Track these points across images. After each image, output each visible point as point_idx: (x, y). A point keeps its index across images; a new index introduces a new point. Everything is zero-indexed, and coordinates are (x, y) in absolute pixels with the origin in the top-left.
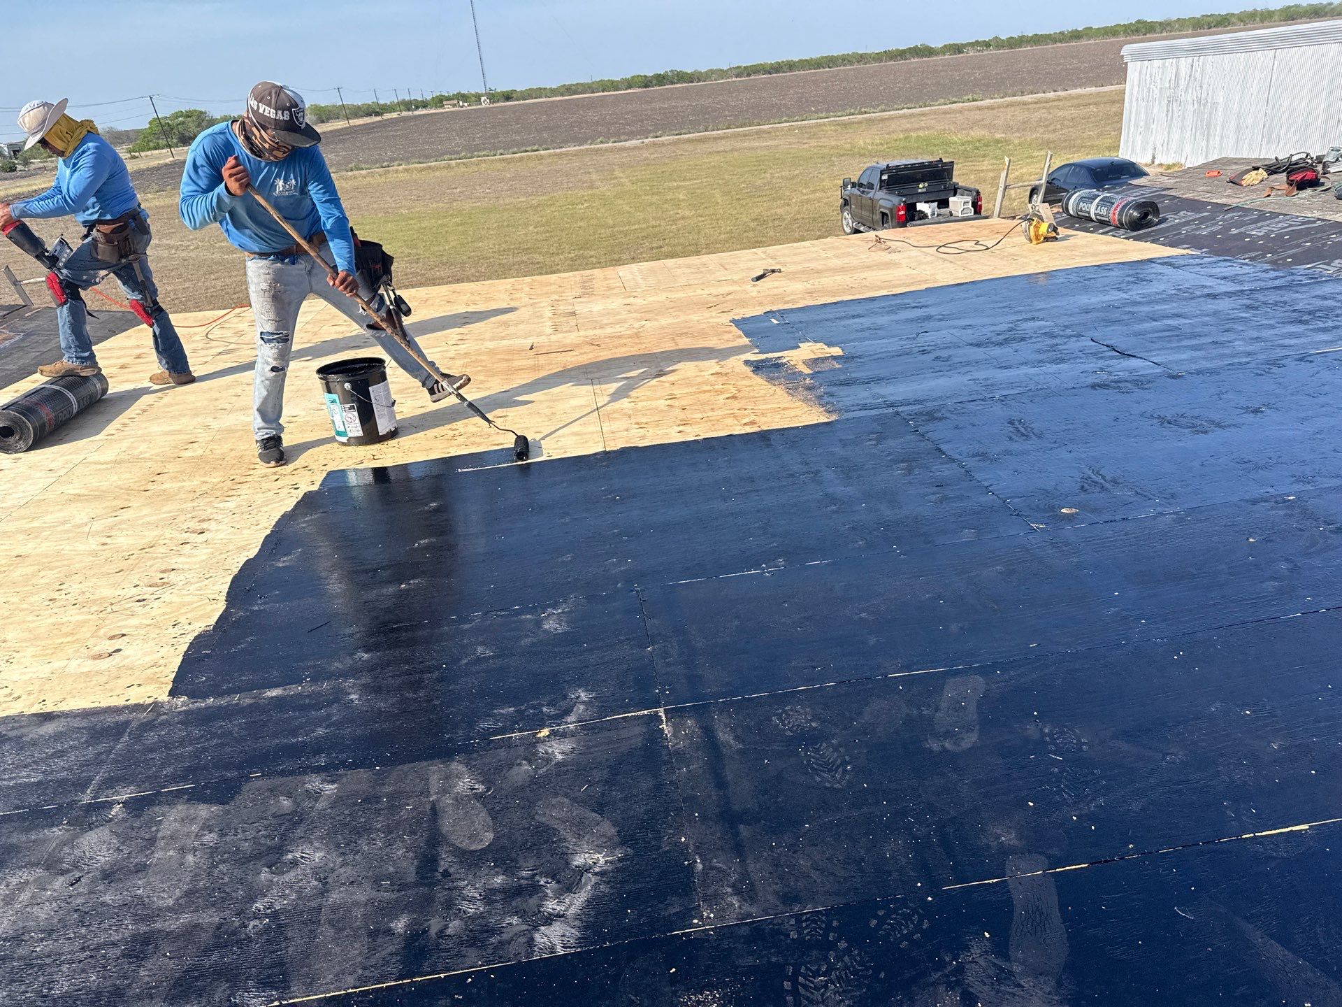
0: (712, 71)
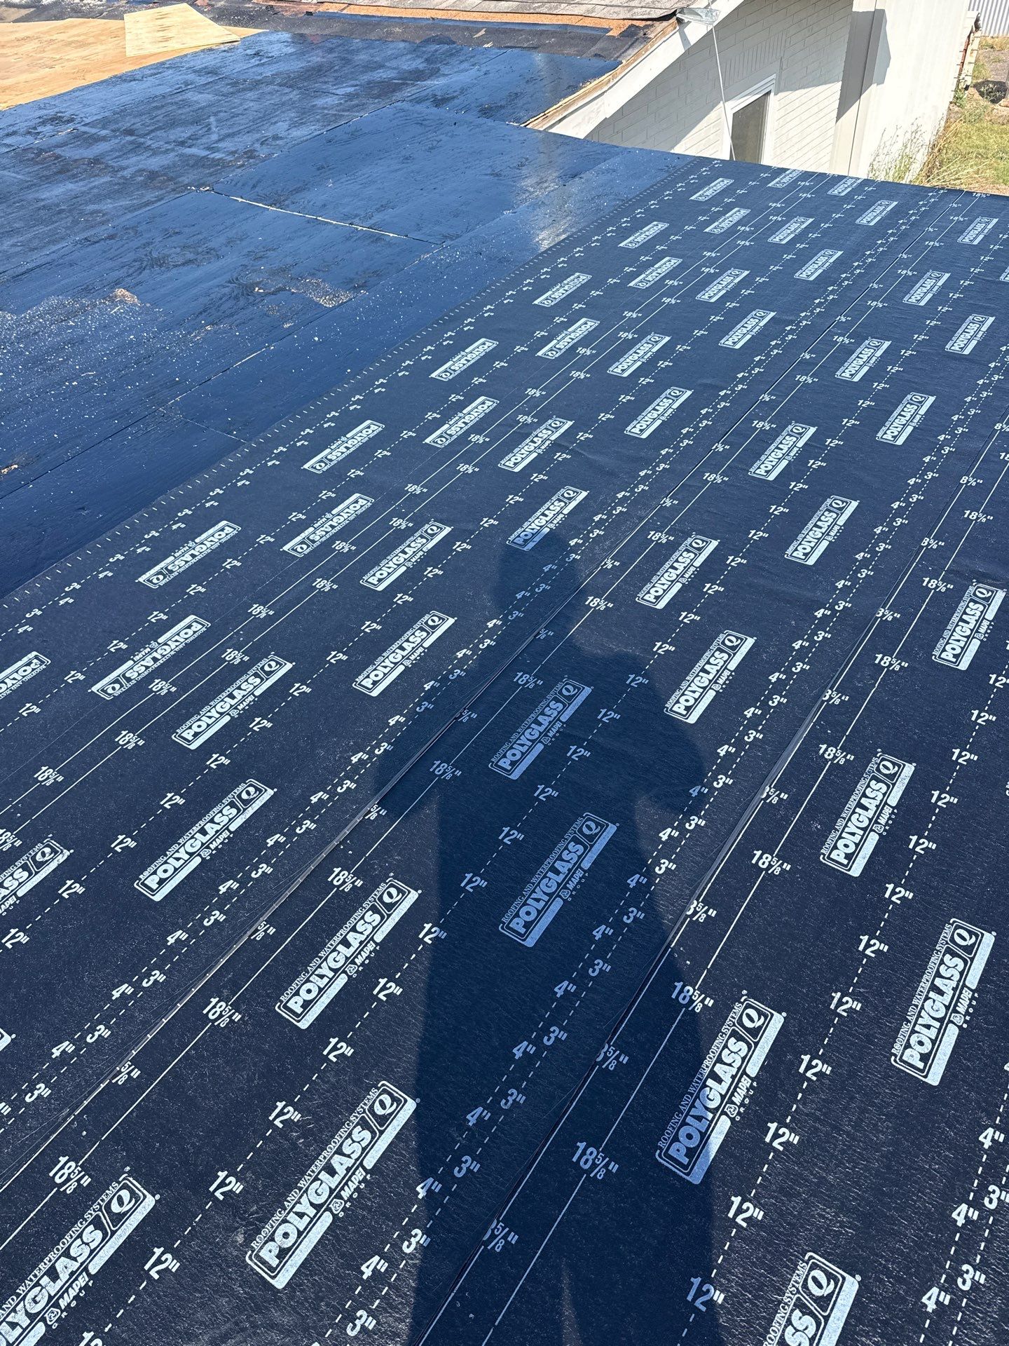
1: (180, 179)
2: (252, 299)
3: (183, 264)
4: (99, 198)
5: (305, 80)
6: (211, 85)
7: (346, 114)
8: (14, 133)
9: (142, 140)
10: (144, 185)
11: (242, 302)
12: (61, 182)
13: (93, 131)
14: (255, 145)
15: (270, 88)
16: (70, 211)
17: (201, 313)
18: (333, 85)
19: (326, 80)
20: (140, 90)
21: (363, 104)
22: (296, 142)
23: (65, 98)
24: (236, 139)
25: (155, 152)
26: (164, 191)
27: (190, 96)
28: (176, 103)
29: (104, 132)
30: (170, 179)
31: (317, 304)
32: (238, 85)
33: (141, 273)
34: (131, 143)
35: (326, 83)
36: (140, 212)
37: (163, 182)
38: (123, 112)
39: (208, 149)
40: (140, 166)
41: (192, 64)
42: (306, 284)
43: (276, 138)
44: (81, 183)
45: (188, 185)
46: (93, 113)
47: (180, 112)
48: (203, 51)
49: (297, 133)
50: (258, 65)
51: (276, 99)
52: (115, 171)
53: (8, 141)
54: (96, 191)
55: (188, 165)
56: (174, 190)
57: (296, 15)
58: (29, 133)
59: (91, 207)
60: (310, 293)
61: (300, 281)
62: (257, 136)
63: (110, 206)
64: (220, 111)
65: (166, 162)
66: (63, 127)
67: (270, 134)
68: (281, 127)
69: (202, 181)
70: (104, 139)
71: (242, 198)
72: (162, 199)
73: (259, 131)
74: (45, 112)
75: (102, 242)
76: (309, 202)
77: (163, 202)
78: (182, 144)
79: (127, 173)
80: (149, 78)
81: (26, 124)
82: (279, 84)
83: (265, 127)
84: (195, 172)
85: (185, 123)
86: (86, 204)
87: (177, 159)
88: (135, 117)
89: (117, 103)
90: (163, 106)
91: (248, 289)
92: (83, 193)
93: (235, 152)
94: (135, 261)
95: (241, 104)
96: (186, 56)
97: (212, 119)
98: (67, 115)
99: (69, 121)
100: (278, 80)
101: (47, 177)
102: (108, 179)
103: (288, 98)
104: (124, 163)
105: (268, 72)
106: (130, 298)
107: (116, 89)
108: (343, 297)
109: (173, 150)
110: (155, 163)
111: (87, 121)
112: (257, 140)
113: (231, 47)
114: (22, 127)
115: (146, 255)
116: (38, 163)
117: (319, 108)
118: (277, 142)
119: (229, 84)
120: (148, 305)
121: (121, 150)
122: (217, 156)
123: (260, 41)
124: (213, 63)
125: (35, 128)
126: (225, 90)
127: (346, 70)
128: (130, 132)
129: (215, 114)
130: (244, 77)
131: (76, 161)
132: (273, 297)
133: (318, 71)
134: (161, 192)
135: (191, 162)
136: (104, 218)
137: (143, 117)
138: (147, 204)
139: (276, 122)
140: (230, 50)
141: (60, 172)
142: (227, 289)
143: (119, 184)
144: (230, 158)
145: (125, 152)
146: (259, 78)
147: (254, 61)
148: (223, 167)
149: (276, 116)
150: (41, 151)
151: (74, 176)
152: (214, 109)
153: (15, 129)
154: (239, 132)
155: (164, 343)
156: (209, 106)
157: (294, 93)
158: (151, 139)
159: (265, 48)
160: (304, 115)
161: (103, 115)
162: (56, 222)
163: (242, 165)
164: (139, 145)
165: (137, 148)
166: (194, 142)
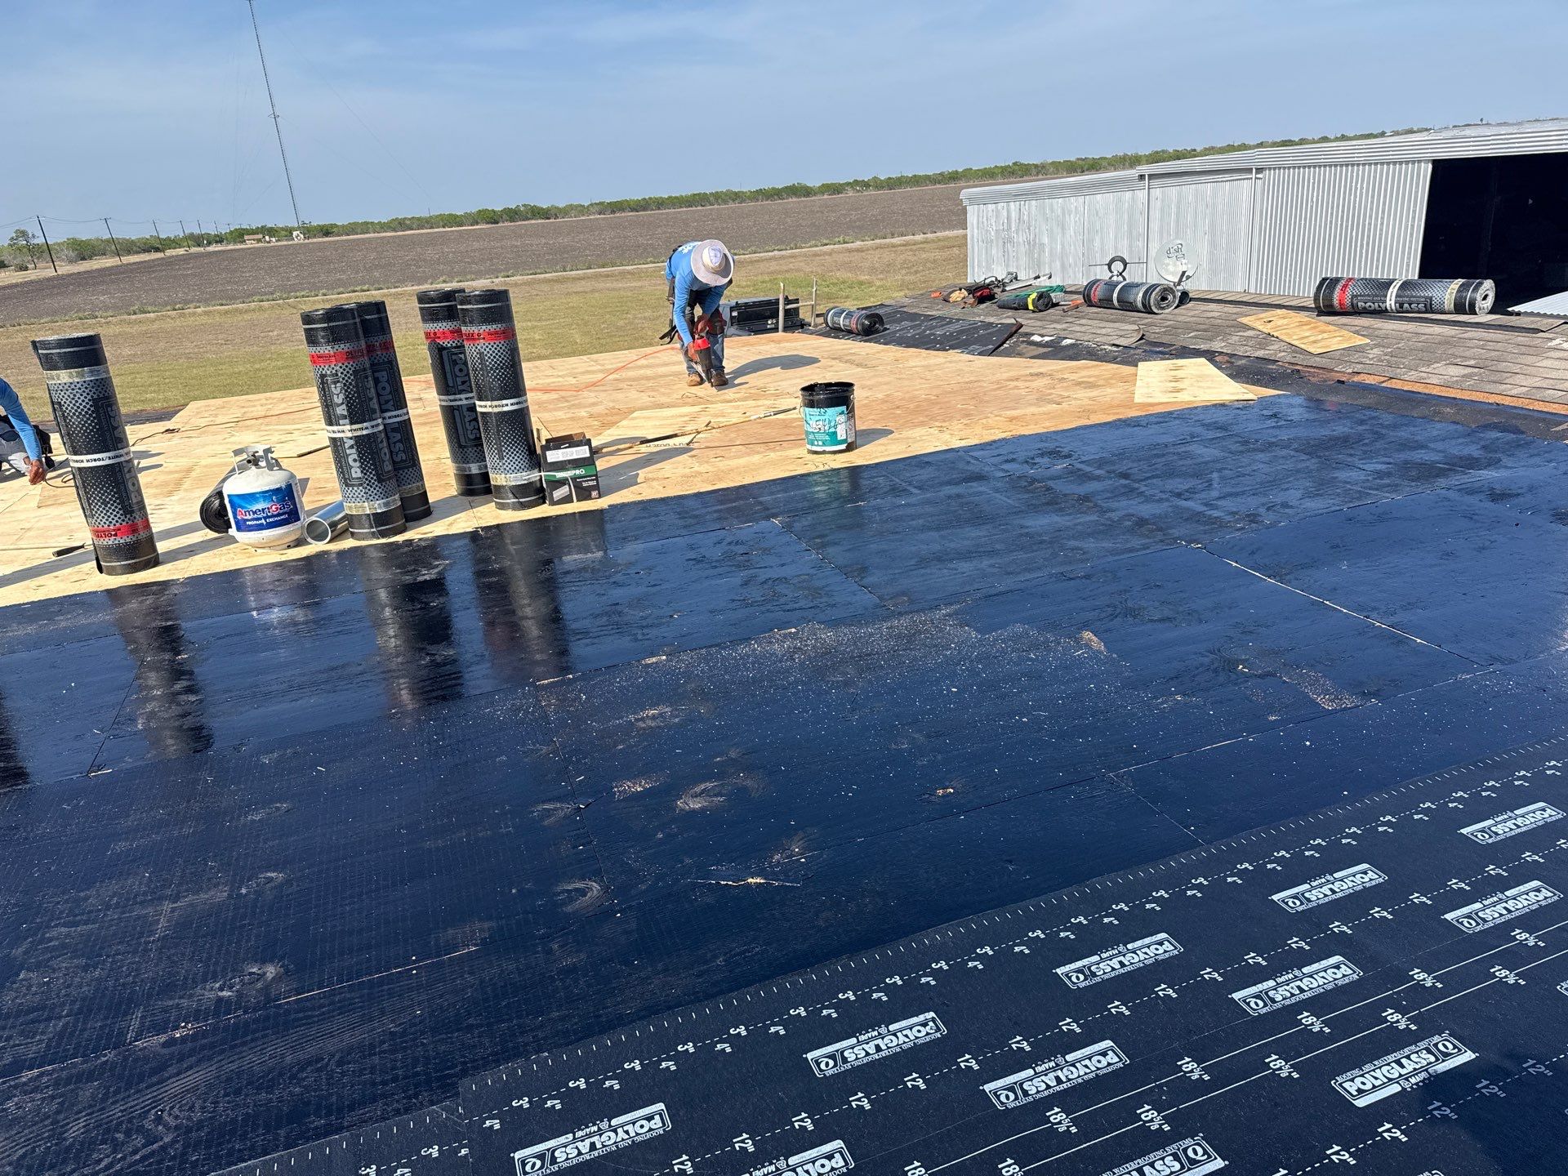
0: (571, 207)
1: (1171, 531)
2: (1233, 676)
3: (1161, 620)
4: (1082, 535)
5: (1327, 449)
6: (1218, 440)
7: (1375, 492)
8: (1013, 460)
9: (1137, 485)
10: (1131, 531)
11: (1221, 679)
12: (1047, 513)
13: (1088, 469)
14: (1261, 510)
15: (1284, 452)
16: (1050, 543)
17: (1172, 679)
18: (1360, 460)
19: (1353, 452)
20: (1142, 436)
21: (1397, 485)
22: (1309, 514)
23: (1068, 434)
24: (1239, 499)
25: (1149, 499)
26: (1151, 540)
27: (1196, 449)
28: (1179, 454)
29: (1098, 472)
30: (1161, 529)
31: (1313, 701)
32: (1248, 444)
33: (1112, 620)
34: (1125, 486)
35: (1351, 455)
36: (1122, 557)
37: (1152, 531)
38: (1122, 455)
39: (1206, 505)
40: (1131, 511)
41: (1201, 417)
42: (1302, 675)
43: (1285, 505)
44: (1067, 518)
45: (1179, 538)
46: (1092, 452)
47: (1181, 463)
48: (1215, 405)
49: (1310, 504)
50: (1274, 427)
51: (1289, 465)
52: (1103, 511)
53: (1005, 466)
54: (1080, 527)
55: (1181, 518)
56: (1162, 541)
57: (1325, 381)
58: (1027, 462)
59: (1073, 543)
60: (1306, 687)
61: (1295, 669)
62: (1264, 500)
63: (1093, 545)
64: (1225, 469)
65: (1158, 511)
66: (1060, 461)
67: (1279, 500)
68: (1293, 496)
69: (1194, 538)
70: (1098, 478)
71: (1236, 562)
72: (1148, 548)
73: (1265, 495)
74: (1046, 445)
75: (1078, 580)
76: (1316, 581)
77: (1148, 551)
78: (1179, 495)
79: (1115, 516)
80: (1156, 426)
81: (1025, 453)
82: (1296, 450)
83: (1275, 492)
84: (1188, 527)
85: (1184, 475)
86: (1069, 540)
87: (1170, 510)
88: (1133, 461)
89: (1118, 445)
90: (1164, 455)
91: (1230, 665)
92: (1067, 528)
93: (1236, 513)
94: (1108, 606)
95: (1250, 465)
96: (1196, 408)
97: (1215, 475)
98: (1066, 451)
99: (1066, 457)
100: (1295, 445)
101: (1035, 506)
102: (1094, 518)
103: (1304, 465)
104: (1115, 505)
105: (1284, 435)
106: (1096, 643)
107: (1120, 432)
108: (1347, 701)
109: (1167, 500)
110: (1146, 510)
111: (1084, 459)
112: (1263, 505)
113: (1245, 406)
114: (1022, 456)
115: (1121, 603)
116: (1028, 492)
117: (1340, 482)
118: (1287, 510)
119: (1236, 442)
120: (1114, 656)
121: (1112, 492)
122: (1215, 513)
123: (1280, 403)
124: (1224, 419)
125: (1033, 459)
126: (1234, 447)
127: (1378, 445)
128: (1125, 476)
129: (1220, 470)
130: (1256, 437)
131: (1065, 495)
132: (1259, 680)
133: (1344, 441)
134: (1147, 541)
135: (1185, 516)
136: (1084, 557)
137: (1142, 463)
138: (1131, 550)
139: (1287, 489)
140: (1245, 408)
141: (1048, 504)
142: (1206, 659)
143: (1106, 525)
144: (1228, 518)
145: (1115, 494)
146: (1274, 440)
147: (1271, 423)
148: (1221, 527)
149: (1289, 482)
150: (1034, 480)
151: (1061, 510)
152: (1219, 466)
153: (1014, 457)
154: (1243, 493)
155: (1126, 702)
156: (1213, 461)
157: (1313, 461)
158: (1146, 486)
159: (1284, 411)
160: (1321, 486)
161: (1100, 455)
162: (1036, 551)
163: (1242, 528)
164: (1133, 490)
165: (1130, 492)
166: (1192, 496)
